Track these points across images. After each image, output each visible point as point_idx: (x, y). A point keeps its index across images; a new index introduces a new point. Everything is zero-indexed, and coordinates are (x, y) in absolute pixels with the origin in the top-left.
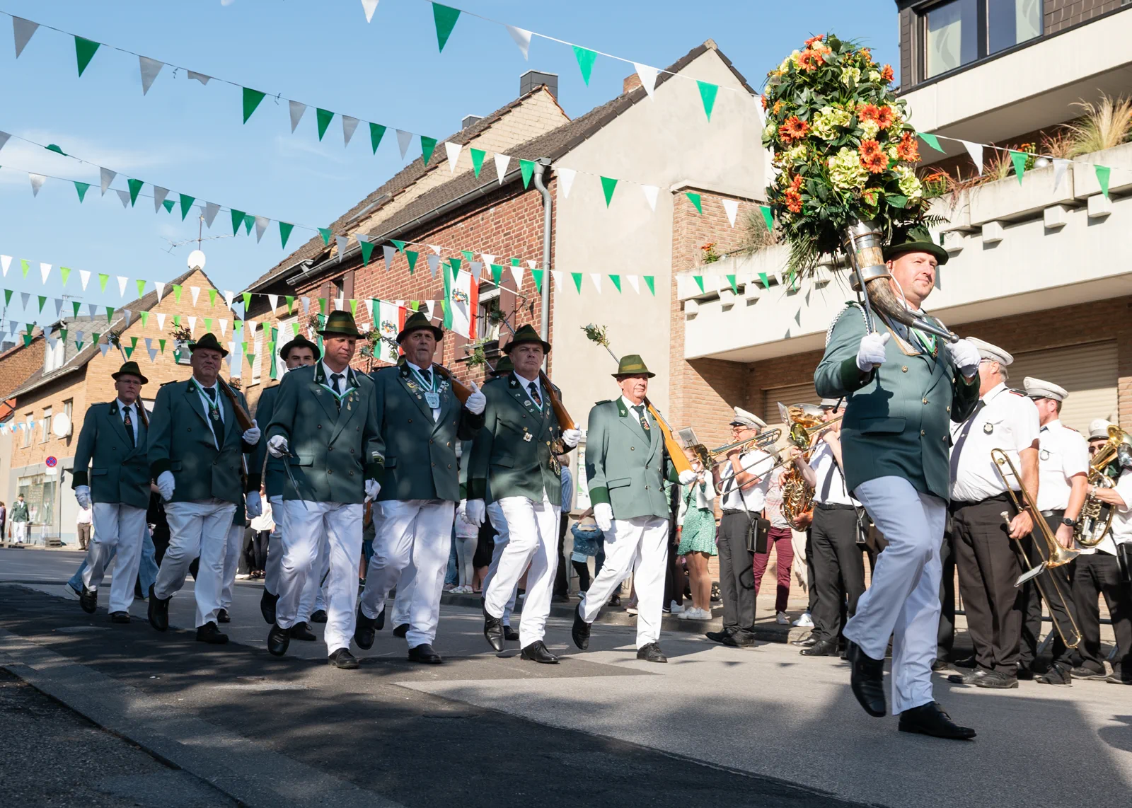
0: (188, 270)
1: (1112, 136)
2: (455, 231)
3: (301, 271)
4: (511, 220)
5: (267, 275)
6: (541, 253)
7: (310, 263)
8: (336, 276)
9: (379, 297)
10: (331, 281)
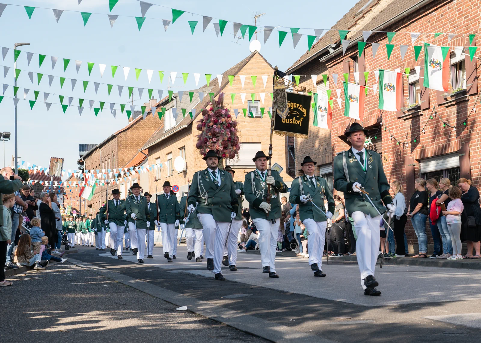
0: (250, 54)
2: (431, 18)
3: (328, 52)
4: (468, 7)
5: (305, 55)
7: (334, 46)
8: (352, 54)
9: (382, 66)
10: (349, 57)
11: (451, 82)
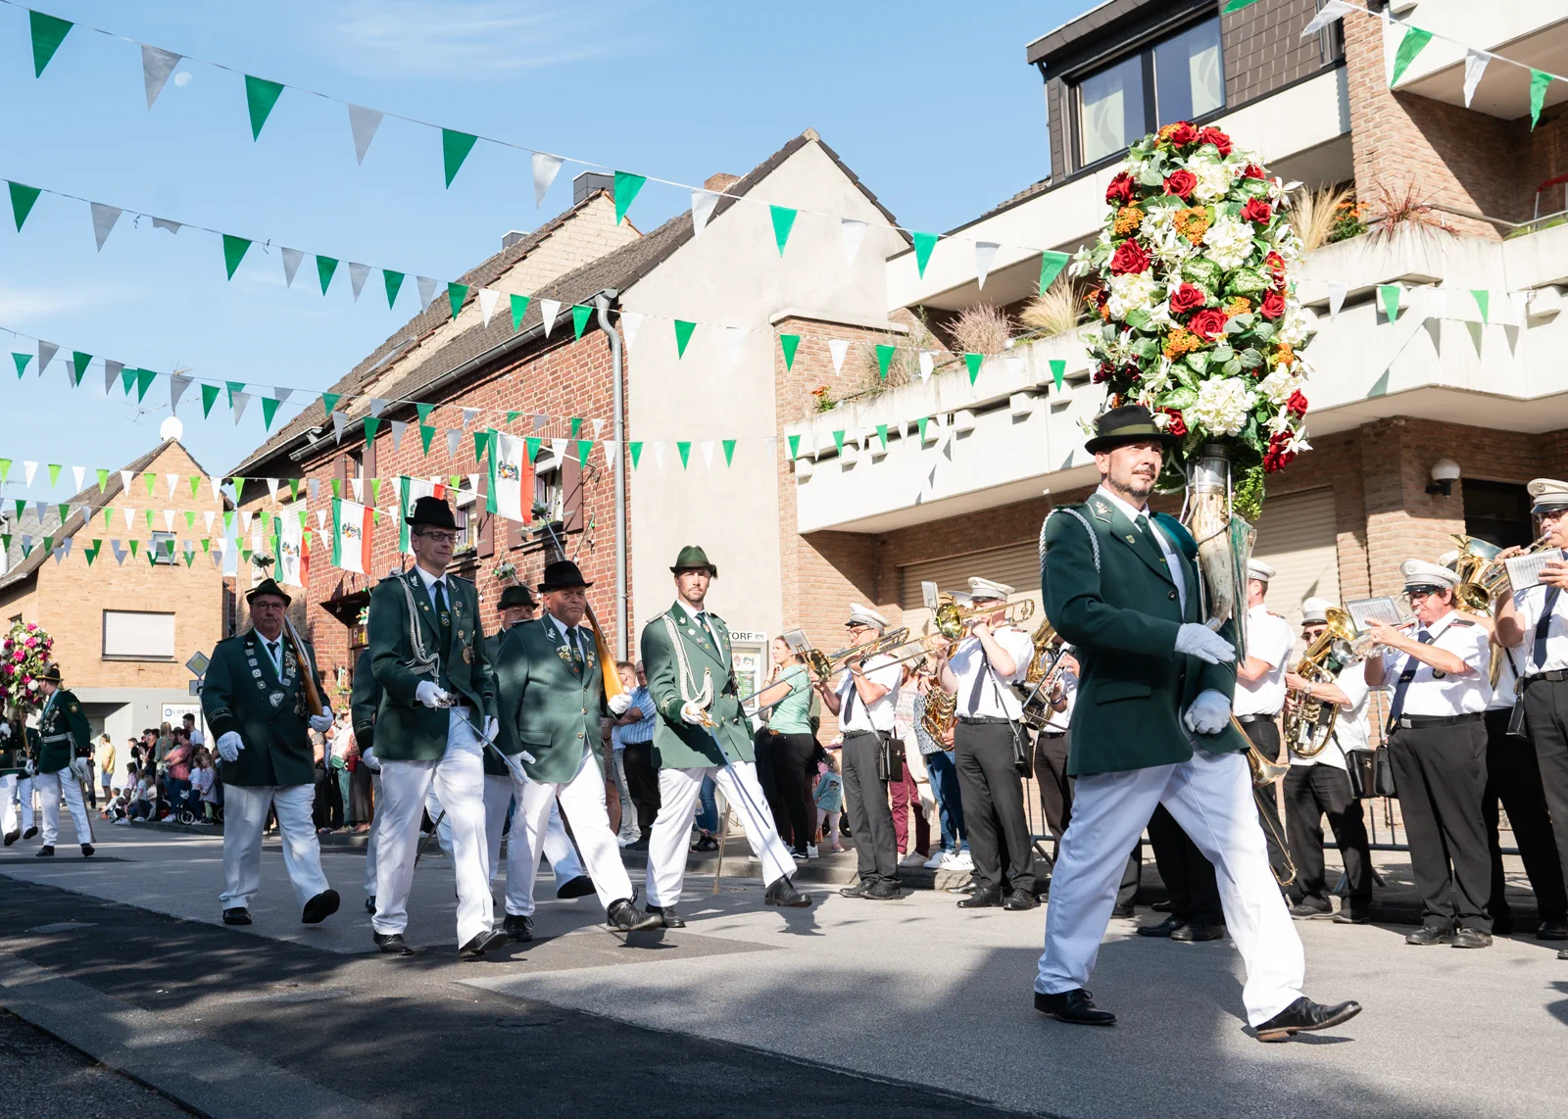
0: (159, 444)
1: (1314, 236)
2: (501, 385)
3: (308, 442)
4: (571, 369)
5: (264, 447)
6: (611, 410)
7: (319, 430)
8: (352, 447)
10: (347, 452)
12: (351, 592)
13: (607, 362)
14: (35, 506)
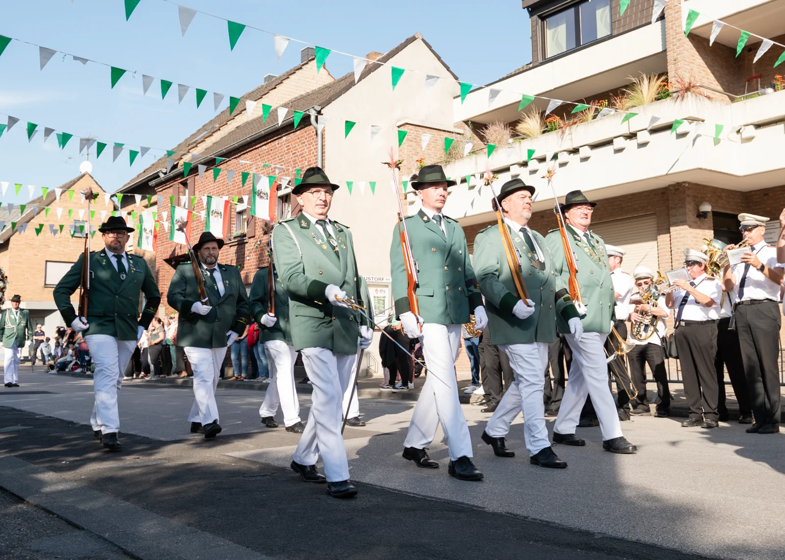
1: (649, 97)
3: (159, 176)
4: (297, 145)
7: (165, 171)
8: (182, 180)
9: (211, 194)
10: (180, 183)
11: (277, 213)
12: (180, 254)
13: (315, 142)
14: (7, 205)
